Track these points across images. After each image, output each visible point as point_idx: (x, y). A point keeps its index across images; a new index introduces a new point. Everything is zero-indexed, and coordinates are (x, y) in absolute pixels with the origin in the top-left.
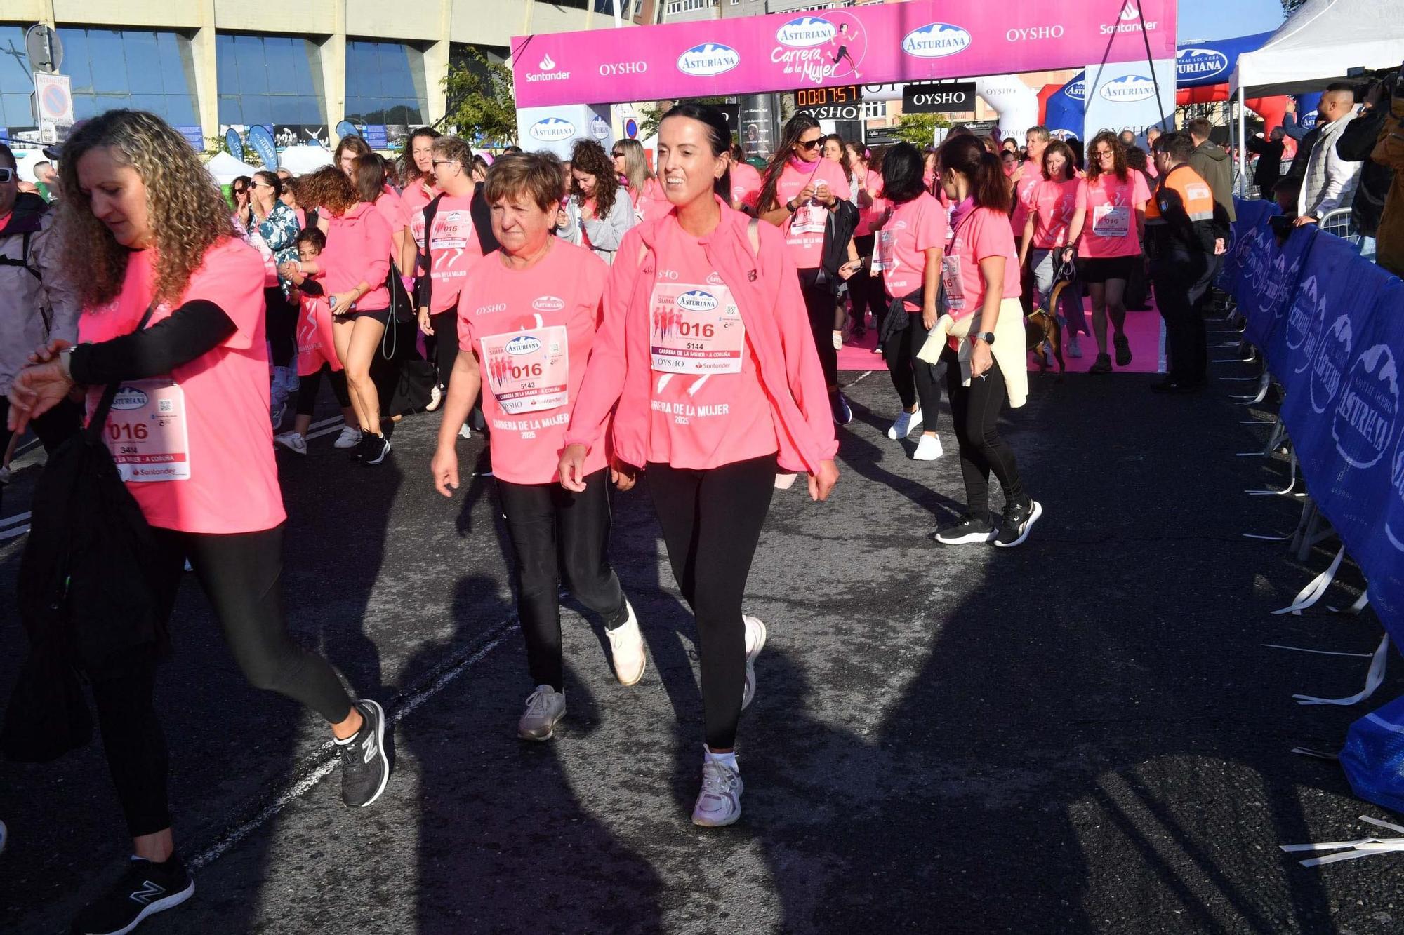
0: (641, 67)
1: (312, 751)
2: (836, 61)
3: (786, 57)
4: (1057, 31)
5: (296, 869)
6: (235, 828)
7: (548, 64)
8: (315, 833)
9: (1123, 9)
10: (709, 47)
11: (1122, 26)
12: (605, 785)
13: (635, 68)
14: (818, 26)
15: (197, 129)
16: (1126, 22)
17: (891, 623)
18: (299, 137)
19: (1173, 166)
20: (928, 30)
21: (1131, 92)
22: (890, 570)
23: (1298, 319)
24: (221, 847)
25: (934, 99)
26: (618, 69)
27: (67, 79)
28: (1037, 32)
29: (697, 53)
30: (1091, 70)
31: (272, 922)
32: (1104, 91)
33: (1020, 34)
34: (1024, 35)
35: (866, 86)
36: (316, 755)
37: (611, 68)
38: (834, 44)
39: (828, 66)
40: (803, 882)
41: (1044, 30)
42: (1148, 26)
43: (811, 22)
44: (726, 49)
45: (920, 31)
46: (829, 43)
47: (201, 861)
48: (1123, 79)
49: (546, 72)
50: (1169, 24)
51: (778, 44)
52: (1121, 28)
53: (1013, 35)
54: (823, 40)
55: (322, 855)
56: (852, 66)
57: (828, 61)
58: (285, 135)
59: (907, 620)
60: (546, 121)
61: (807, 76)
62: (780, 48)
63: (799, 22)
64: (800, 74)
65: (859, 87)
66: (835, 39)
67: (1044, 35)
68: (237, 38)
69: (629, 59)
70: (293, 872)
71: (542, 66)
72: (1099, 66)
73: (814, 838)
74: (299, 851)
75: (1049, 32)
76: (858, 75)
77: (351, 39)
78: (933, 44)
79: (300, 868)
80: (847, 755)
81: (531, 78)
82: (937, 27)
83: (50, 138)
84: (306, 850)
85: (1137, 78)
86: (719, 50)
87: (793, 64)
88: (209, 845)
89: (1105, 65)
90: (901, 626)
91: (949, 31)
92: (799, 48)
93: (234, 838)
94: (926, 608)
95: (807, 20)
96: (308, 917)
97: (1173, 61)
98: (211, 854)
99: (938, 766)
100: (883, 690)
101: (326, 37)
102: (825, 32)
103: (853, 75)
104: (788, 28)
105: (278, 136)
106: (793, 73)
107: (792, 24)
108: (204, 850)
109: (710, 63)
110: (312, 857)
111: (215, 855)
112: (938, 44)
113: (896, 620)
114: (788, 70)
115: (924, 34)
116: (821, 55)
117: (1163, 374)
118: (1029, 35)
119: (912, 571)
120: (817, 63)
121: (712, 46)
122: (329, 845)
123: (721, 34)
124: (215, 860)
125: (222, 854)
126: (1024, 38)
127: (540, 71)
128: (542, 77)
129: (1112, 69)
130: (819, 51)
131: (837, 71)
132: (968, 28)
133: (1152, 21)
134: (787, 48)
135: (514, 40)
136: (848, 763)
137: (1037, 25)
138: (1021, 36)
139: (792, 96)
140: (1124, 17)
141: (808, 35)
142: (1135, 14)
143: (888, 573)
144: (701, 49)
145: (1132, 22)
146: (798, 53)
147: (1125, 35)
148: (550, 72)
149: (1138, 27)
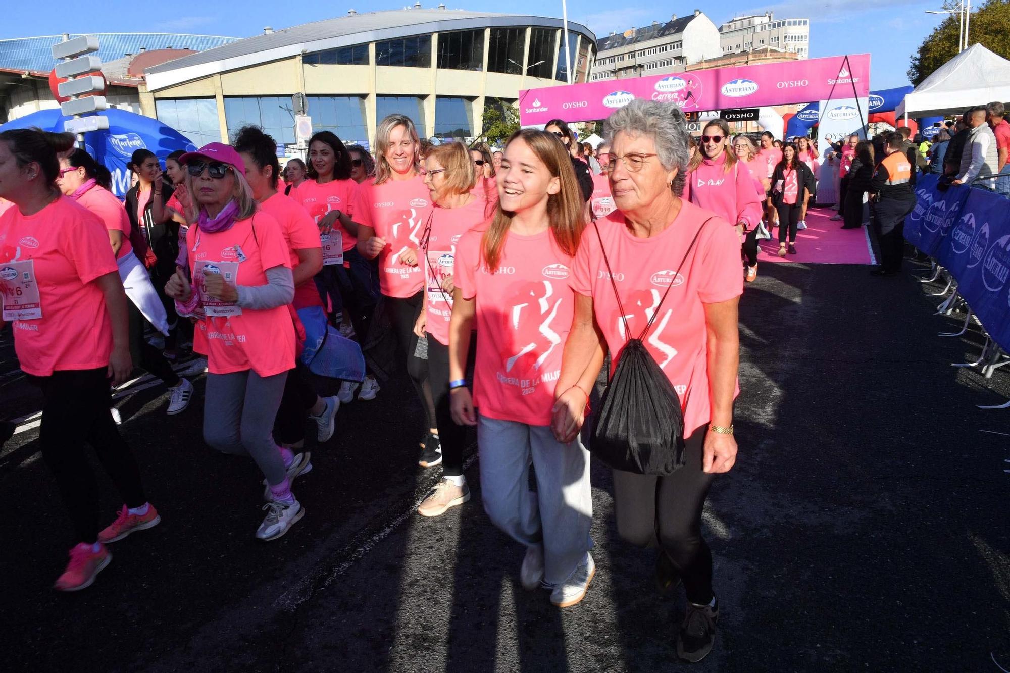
0: (584, 104)
1: (433, 473)
2: (686, 99)
4: (805, 83)
5: (429, 548)
6: (395, 518)
7: (537, 104)
8: (438, 525)
9: (840, 71)
10: (619, 93)
11: (840, 80)
12: (600, 505)
13: (581, 104)
14: (677, 81)
15: (366, 142)
16: (842, 78)
17: (753, 409)
19: (892, 151)
20: (735, 82)
21: (844, 114)
22: (745, 376)
23: (962, 237)
24: (388, 530)
25: (736, 117)
26: (572, 106)
27: (310, 118)
28: (794, 83)
29: (613, 96)
30: (822, 104)
31: (418, 582)
32: (829, 114)
33: (785, 84)
34: (787, 85)
35: (702, 112)
36: (436, 476)
37: (569, 105)
38: (685, 90)
39: (681, 102)
40: (731, 580)
41: (798, 82)
42: (855, 80)
43: (673, 79)
44: (628, 94)
45: (731, 83)
46: (683, 90)
47: (377, 538)
48: (840, 108)
49: (536, 108)
50: (865, 79)
51: (655, 91)
52: (839, 81)
53: (781, 85)
54: (679, 88)
55: (443, 540)
56: (694, 102)
57: (682, 99)
59: (762, 408)
62: (656, 93)
63: (667, 80)
65: (697, 113)
66: (686, 88)
67: (797, 85)
68: (386, 98)
69: (578, 100)
70: (428, 550)
71: (534, 104)
72: (826, 101)
73: (732, 549)
74: (430, 536)
75: (800, 83)
76: (697, 107)
77: (438, 97)
78: (738, 90)
79: (431, 547)
80: (743, 493)
81: (529, 111)
82: (740, 81)
83: (302, 146)
84: (434, 536)
85: (847, 107)
86: (625, 95)
88: (380, 529)
89: (830, 100)
90: (760, 411)
91: (747, 84)
92: (666, 93)
93: (394, 525)
94: (772, 401)
95: (671, 78)
96: (438, 580)
97: (867, 99)
98: (383, 534)
99: (800, 504)
100: (756, 451)
101: (427, 96)
102: (680, 84)
103: (695, 106)
104: (661, 83)
107: (663, 80)
108: (379, 532)
109: (620, 101)
110: (438, 540)
111: (384, 535)
112: (740, 90)
113: (756, 407)
115: (733, 84)
116: (678, 96)
117: (874, 266)
118: (789, 85)
119: (759, 377)
121: (621, 93)
122: (446, 534)
123: (626, 87)
124: (385, 537)
125: (389, 534)
126: (787, 86)
127: (532, 107)
128: (534, 110)
129: (834, 103)
130: (677, 94)
131: (686, 105)
132: (757, 81)
133: (856, 78)
134: (659, 93)
135: (521, 92)
136: (744, 499)
137: (794, 80)
138: (785, 85)
140: (841, 75)
141: (671, 86)
142: (847, 74)
143: (745, 378)
144: (615, 94)
145: (846, 78)
146: (666, 95)
147: (842, 85)
148: (538, 107)
149: (849, 81)
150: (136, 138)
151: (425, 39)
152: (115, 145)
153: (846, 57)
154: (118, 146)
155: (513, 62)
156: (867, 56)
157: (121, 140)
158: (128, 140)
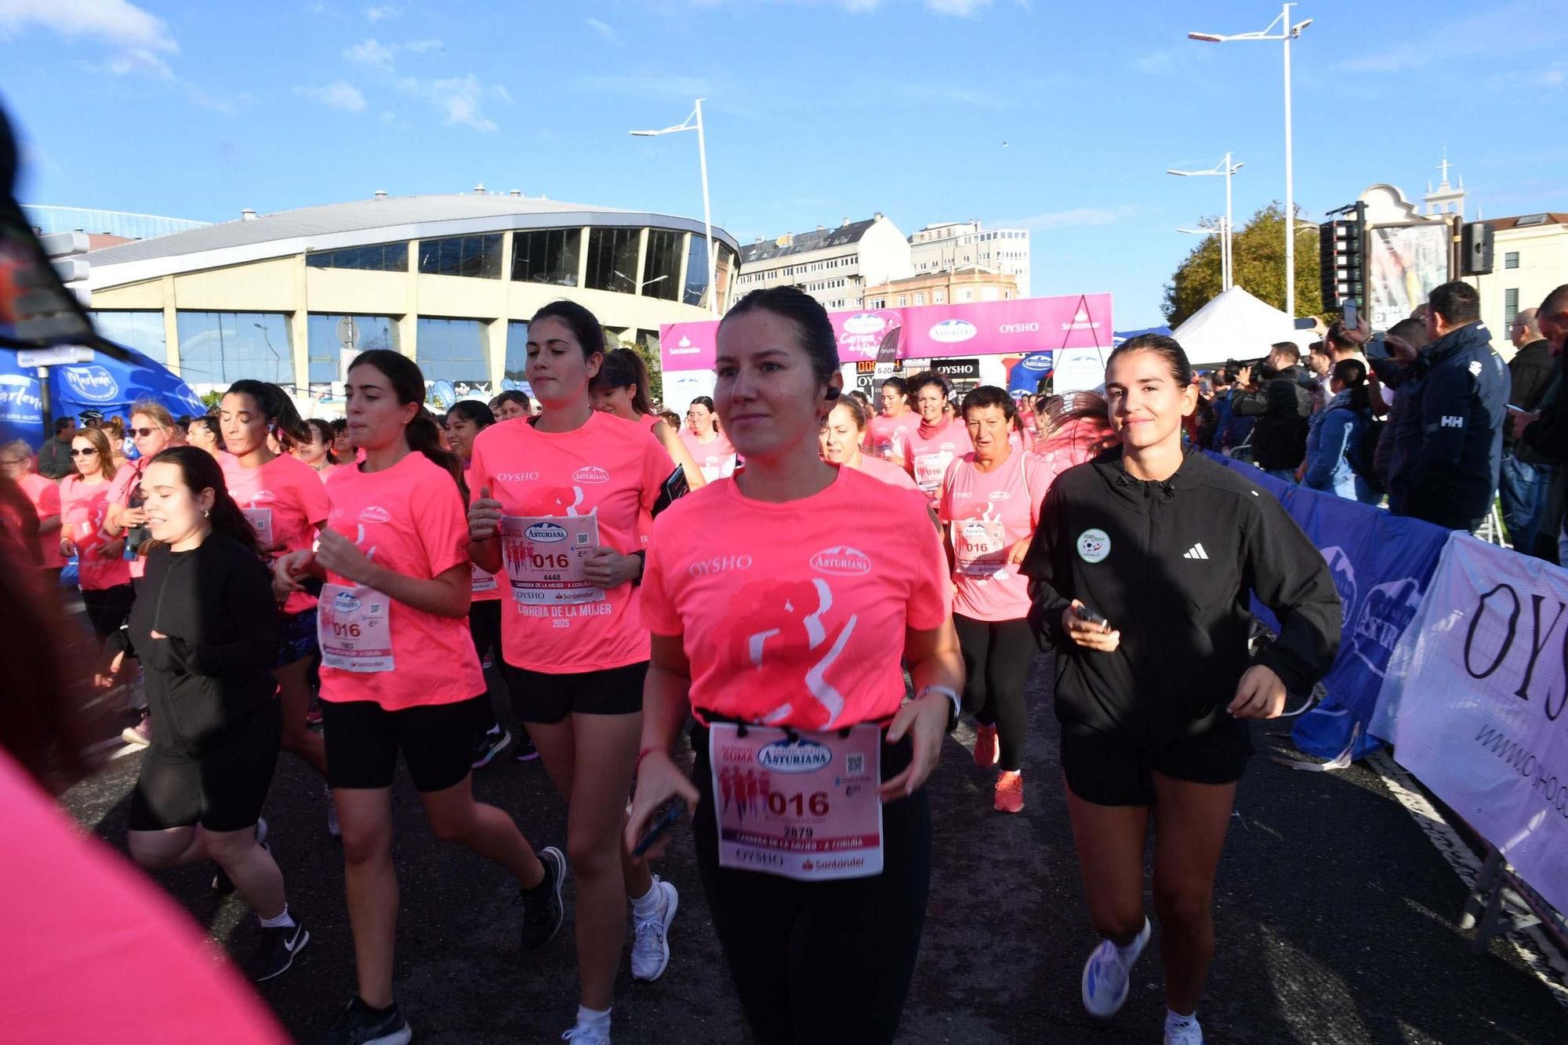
3: (851, 340)
4: (1034, 327)
9: (1076, 313)
11: (1077, 324)
14: (873, 320)
16: (1079, 322)
18: (471, 389)
20: (947, 324)
21: (1084, 367)
25: (951, 370)
28: (1021, 327)
30: (1056, 353)
32: (1067, 364)
33: (1010, 328)
34: (1012, 329)
35: (906, 360)
38: (883, 332)
41: (1025, 326)
42: (1095, 325)
43: (868, 317)
45: (941, 325)
48: (1079, 359)
49: (684, 348)
50: (1107, 324)
51: (844, 331)
52: (1076, 326)
53: (1004, 329)
54: (877, 329)
58: (461, 389)
60: (683, 381)
61: (865, 353)
62: (845, 335)
63: (860, 317)
64: (860, 352)
65: (901, 361)
66: (885, 329)
67: (1026, 329)
68: (432, 320)
71: (681, 343)
72: (1060, 350)
75: (1029, 327)
76: (900, 353)
77: (511, 321)
78: (951, 333)
81: (674, 352)
82: (953, 322)
85: (1088, 359)
87: (855, 345)
89: (1066, 349)
92: (860, 334)
95: (865, 316)
101: (493, 320)
102: (877, 324)
105: (456, 389)
106: (856, 351)
107: (855, 318)
112: (954, 333)
114: (852, 349)
115: (944, 326)
116: (876, 338)
118: (1015, 329)
120: (871, 344)
126: (1010, 331)
127: (677, 347)
128: (681, 351)
129: (1070, 353)
130: (873, 336)
132: (974, 324)
133: (1096, 322)
134: (850, 335)
135: (662, 326)
137: (1021, 322)
139: (855, 364)
140: (1077, 318)
141: (866, 326)
142: (1085, 317)
145: (1083, 322)
146: (859, 337)
147: (1081, 330)
148: (687, 348)
149: (1088, 326)
150: (101, 373)
151: (494, 239)
152: (73, 383)
153: (1083, 297)
154: (77, 384)
155: (622, 276)
156: (1108, 296)
157: (81, 375)
158: (91, 376)
